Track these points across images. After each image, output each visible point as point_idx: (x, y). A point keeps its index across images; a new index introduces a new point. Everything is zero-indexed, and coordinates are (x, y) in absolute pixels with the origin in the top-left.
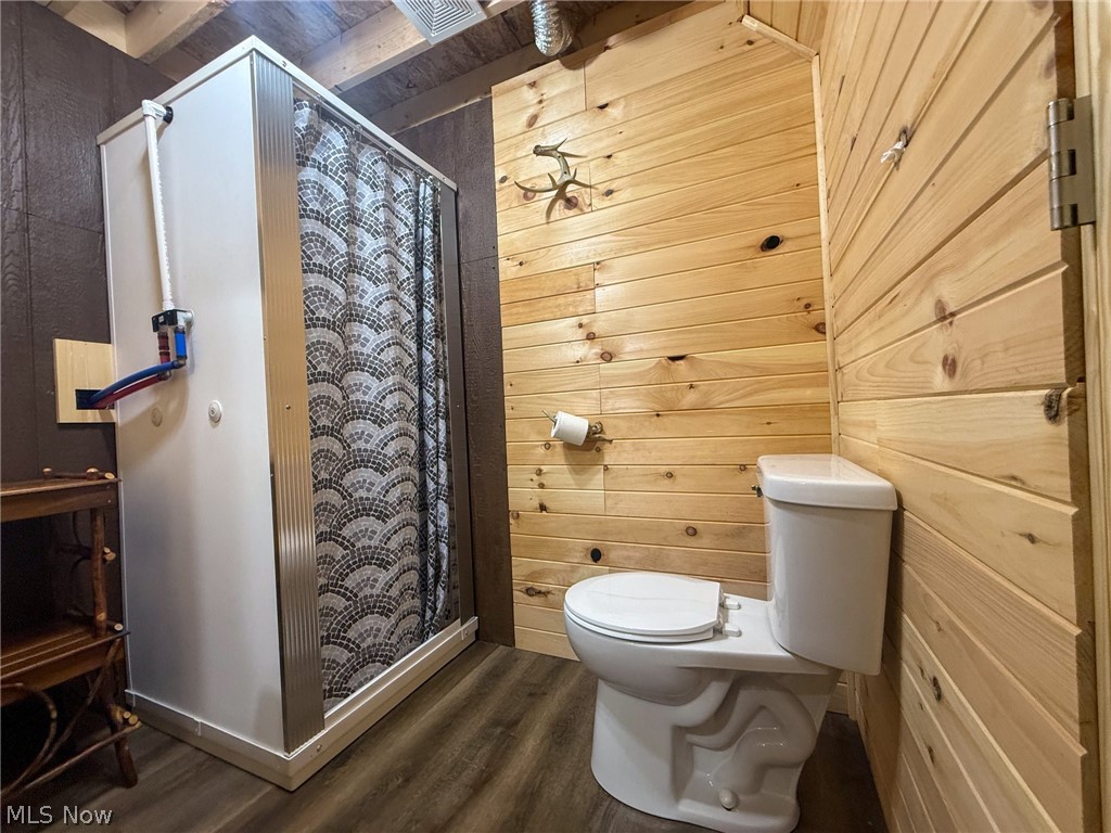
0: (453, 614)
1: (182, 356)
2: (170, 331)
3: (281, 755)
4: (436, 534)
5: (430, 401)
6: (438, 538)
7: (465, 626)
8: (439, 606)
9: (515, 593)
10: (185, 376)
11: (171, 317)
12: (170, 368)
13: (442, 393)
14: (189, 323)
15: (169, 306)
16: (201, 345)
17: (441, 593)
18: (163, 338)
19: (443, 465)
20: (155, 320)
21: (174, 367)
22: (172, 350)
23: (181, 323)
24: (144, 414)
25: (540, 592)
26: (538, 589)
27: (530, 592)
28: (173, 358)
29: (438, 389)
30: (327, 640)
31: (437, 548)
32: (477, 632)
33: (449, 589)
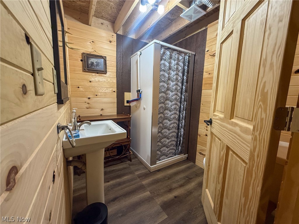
0: (182, 152)
1: (140, 98)
2: (139, 93)
3: (150, 166)
4: (180, 135)
5: (182, 107)
6: (181, 136)
7: (185, 156)
8: (179, 150)
9: (197, 152)
10: (140, 100)
11: (139, 91)
12: (138, 99)
13: (185, 105)
14: (142, 92)
15: (139, 89)
16: (143, 95)
17: (180, 148)
18: (138, 94)
19: (183, 121)
20: (137, 91)
21: (139, 99)
22: (139, 96)
23: (141, 92)
24: (134, 105)
25: (203, 154)
26: (203, 153)
27: (200, 153)
28: (139, 98)
29: (184, 104)
30: (158, 150)
31: (180, 138)
32: (187, 158)
33: (182, 147)
